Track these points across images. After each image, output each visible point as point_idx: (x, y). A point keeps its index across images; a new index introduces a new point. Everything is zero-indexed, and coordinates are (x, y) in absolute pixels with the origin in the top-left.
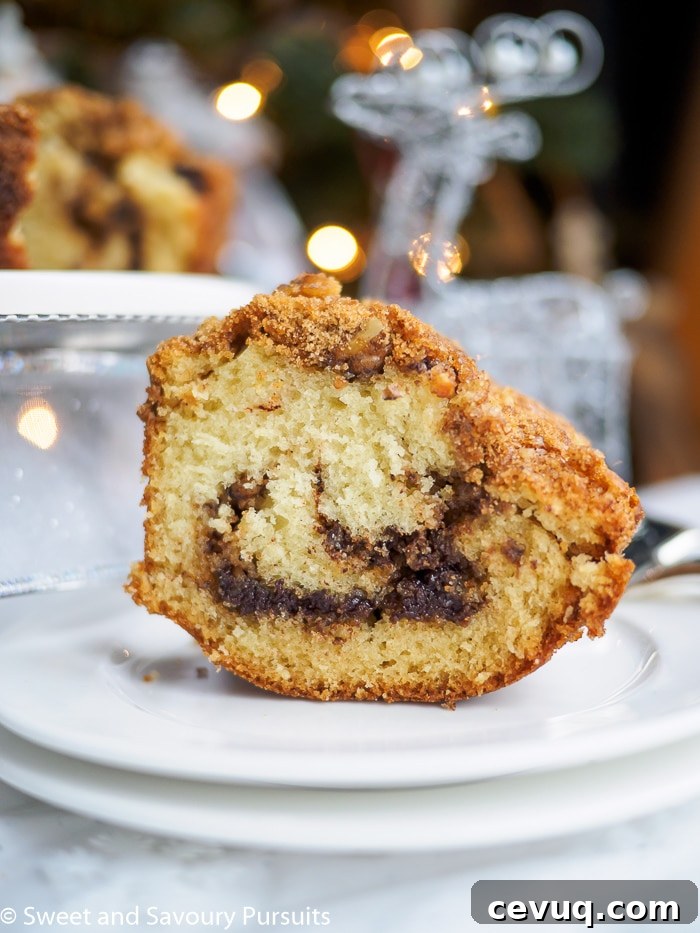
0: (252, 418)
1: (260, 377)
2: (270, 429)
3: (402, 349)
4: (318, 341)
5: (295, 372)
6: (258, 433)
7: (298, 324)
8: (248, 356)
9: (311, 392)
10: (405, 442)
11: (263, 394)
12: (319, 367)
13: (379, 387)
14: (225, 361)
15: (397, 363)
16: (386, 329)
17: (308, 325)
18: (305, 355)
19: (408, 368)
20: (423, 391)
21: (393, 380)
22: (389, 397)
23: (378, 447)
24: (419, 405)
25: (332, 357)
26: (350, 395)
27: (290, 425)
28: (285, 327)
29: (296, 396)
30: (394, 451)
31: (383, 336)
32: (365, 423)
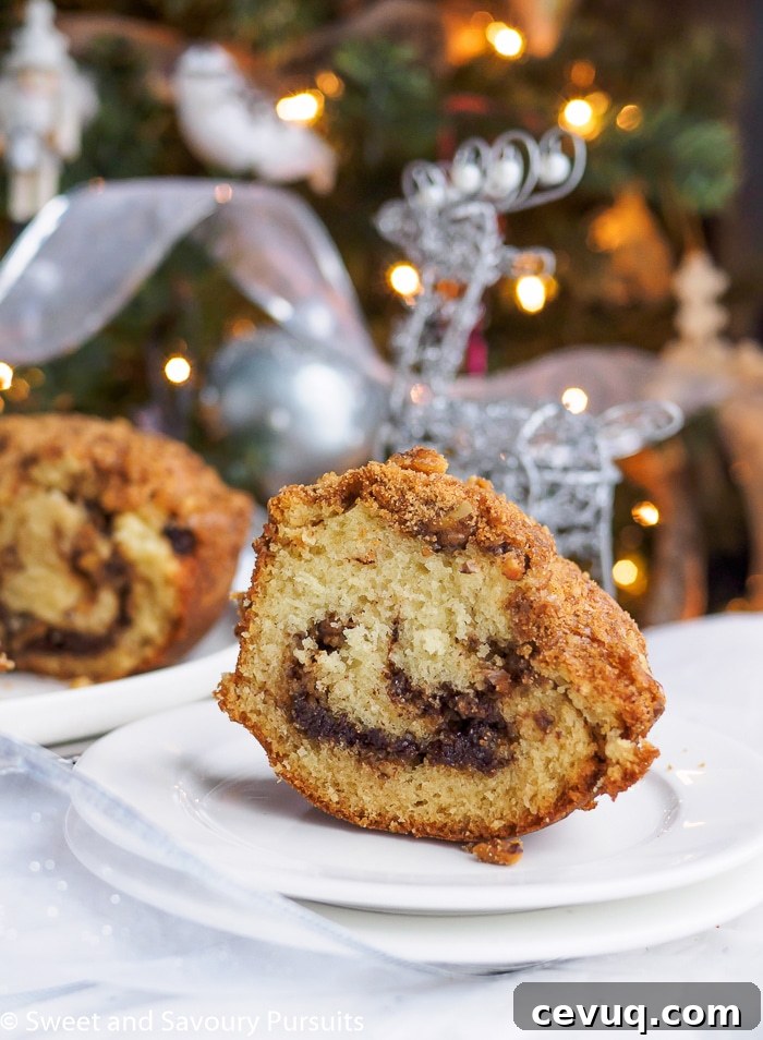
0: (349, 567)
1: (362, 534)
2: (362, 579)
3: (486, 533)
4: (417, 512)
5: (391, 535)
6: (351, 581)
7: (403, 494)
8: (355, 514)
9: (403, 555)
10: (473, 612)
11: (361, 549)
12: (413, 535)
13: (460, 561)
14: (335, 514)
15: (478, 543)
16: (475, 513)
17: (410, 496)
18: (403, 522)
19: (488, 550)
20: (495, 571)
21: (472, 557)
22: (466, 571)
23: (450, 612)
24: (492, 582)
25: (425, 528)
26: (435, 563)
27: (379, 580)
28: (391, 495)
29: (389, 555)
30: (462, 618)
31: (471, 517)
32: (443, 589)
